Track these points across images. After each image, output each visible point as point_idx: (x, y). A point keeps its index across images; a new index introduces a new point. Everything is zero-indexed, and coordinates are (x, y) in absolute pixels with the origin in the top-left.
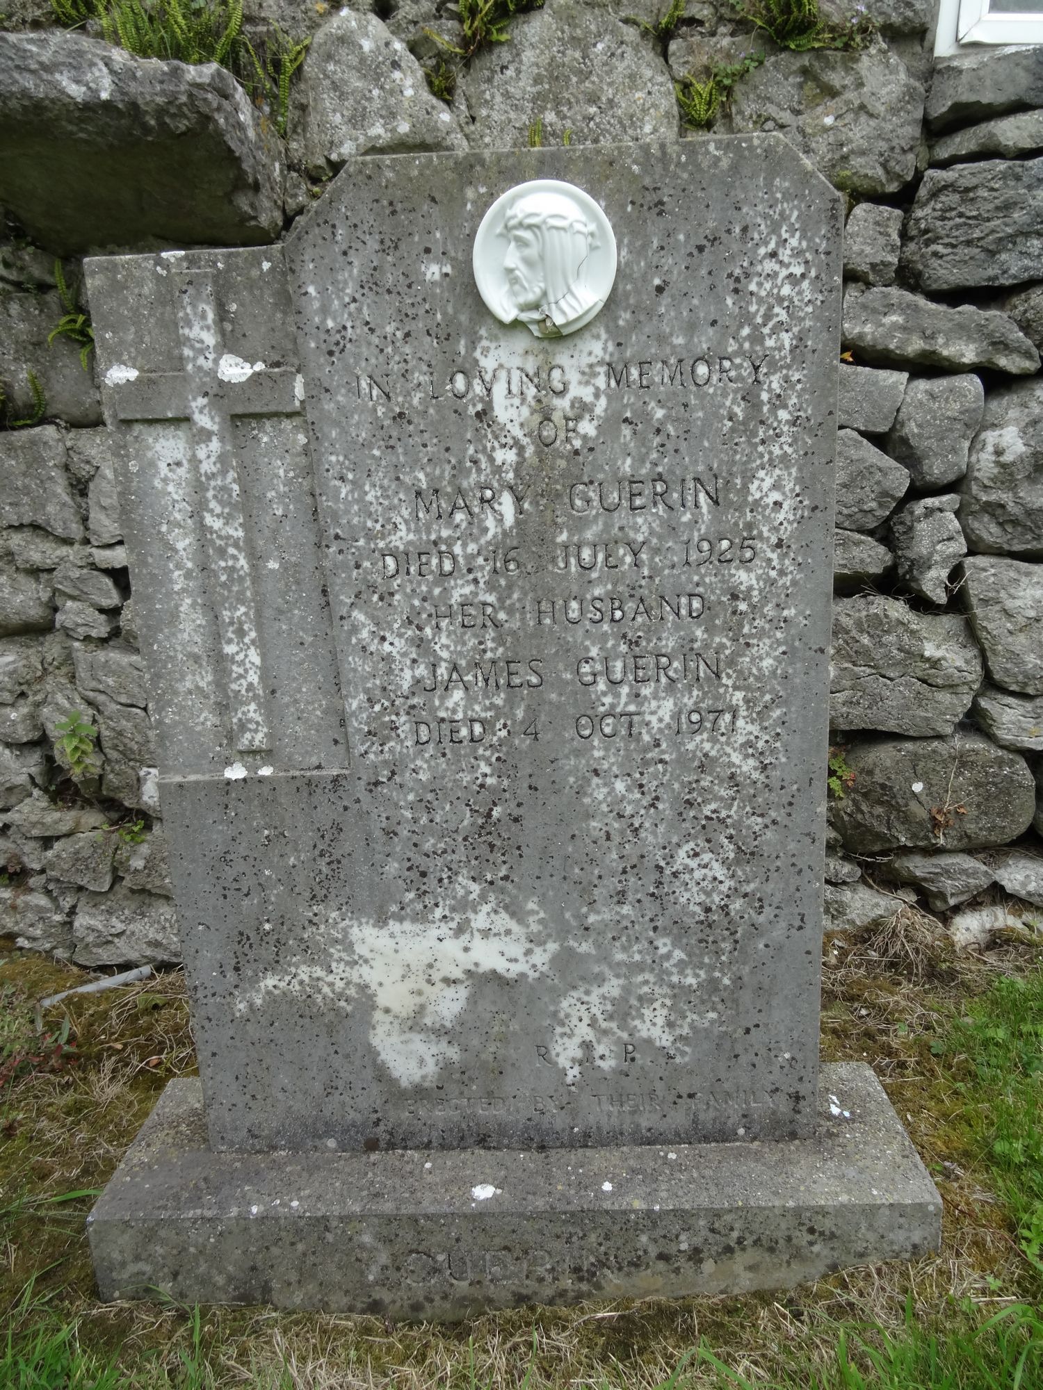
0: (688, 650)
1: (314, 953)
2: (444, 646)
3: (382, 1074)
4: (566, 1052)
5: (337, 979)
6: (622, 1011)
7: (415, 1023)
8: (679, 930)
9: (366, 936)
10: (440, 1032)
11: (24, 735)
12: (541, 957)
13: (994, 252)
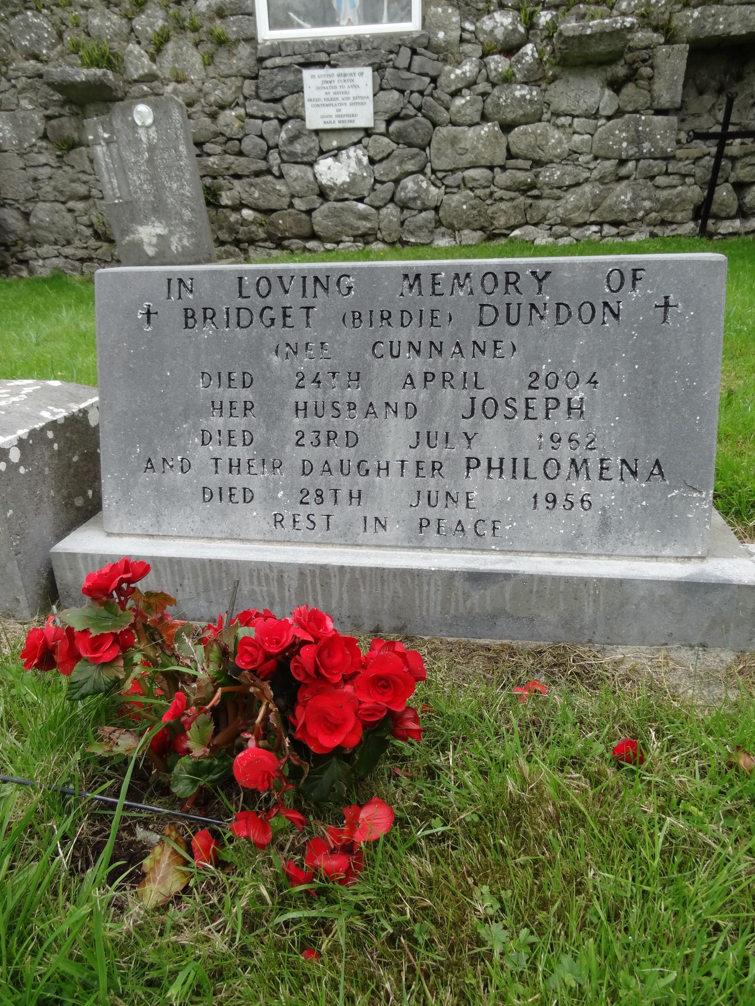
0: (177, 176)
1: (133, 233)
2: (142, 177)
3: (147, 255)
4: (173, 248)
5: (137, 237)
6: (180, 240)
7: (150, 244)
8: (185, 224)
9: (140, 229)
10: (154, 246)
12: (166, 231)
13: (272, 91)
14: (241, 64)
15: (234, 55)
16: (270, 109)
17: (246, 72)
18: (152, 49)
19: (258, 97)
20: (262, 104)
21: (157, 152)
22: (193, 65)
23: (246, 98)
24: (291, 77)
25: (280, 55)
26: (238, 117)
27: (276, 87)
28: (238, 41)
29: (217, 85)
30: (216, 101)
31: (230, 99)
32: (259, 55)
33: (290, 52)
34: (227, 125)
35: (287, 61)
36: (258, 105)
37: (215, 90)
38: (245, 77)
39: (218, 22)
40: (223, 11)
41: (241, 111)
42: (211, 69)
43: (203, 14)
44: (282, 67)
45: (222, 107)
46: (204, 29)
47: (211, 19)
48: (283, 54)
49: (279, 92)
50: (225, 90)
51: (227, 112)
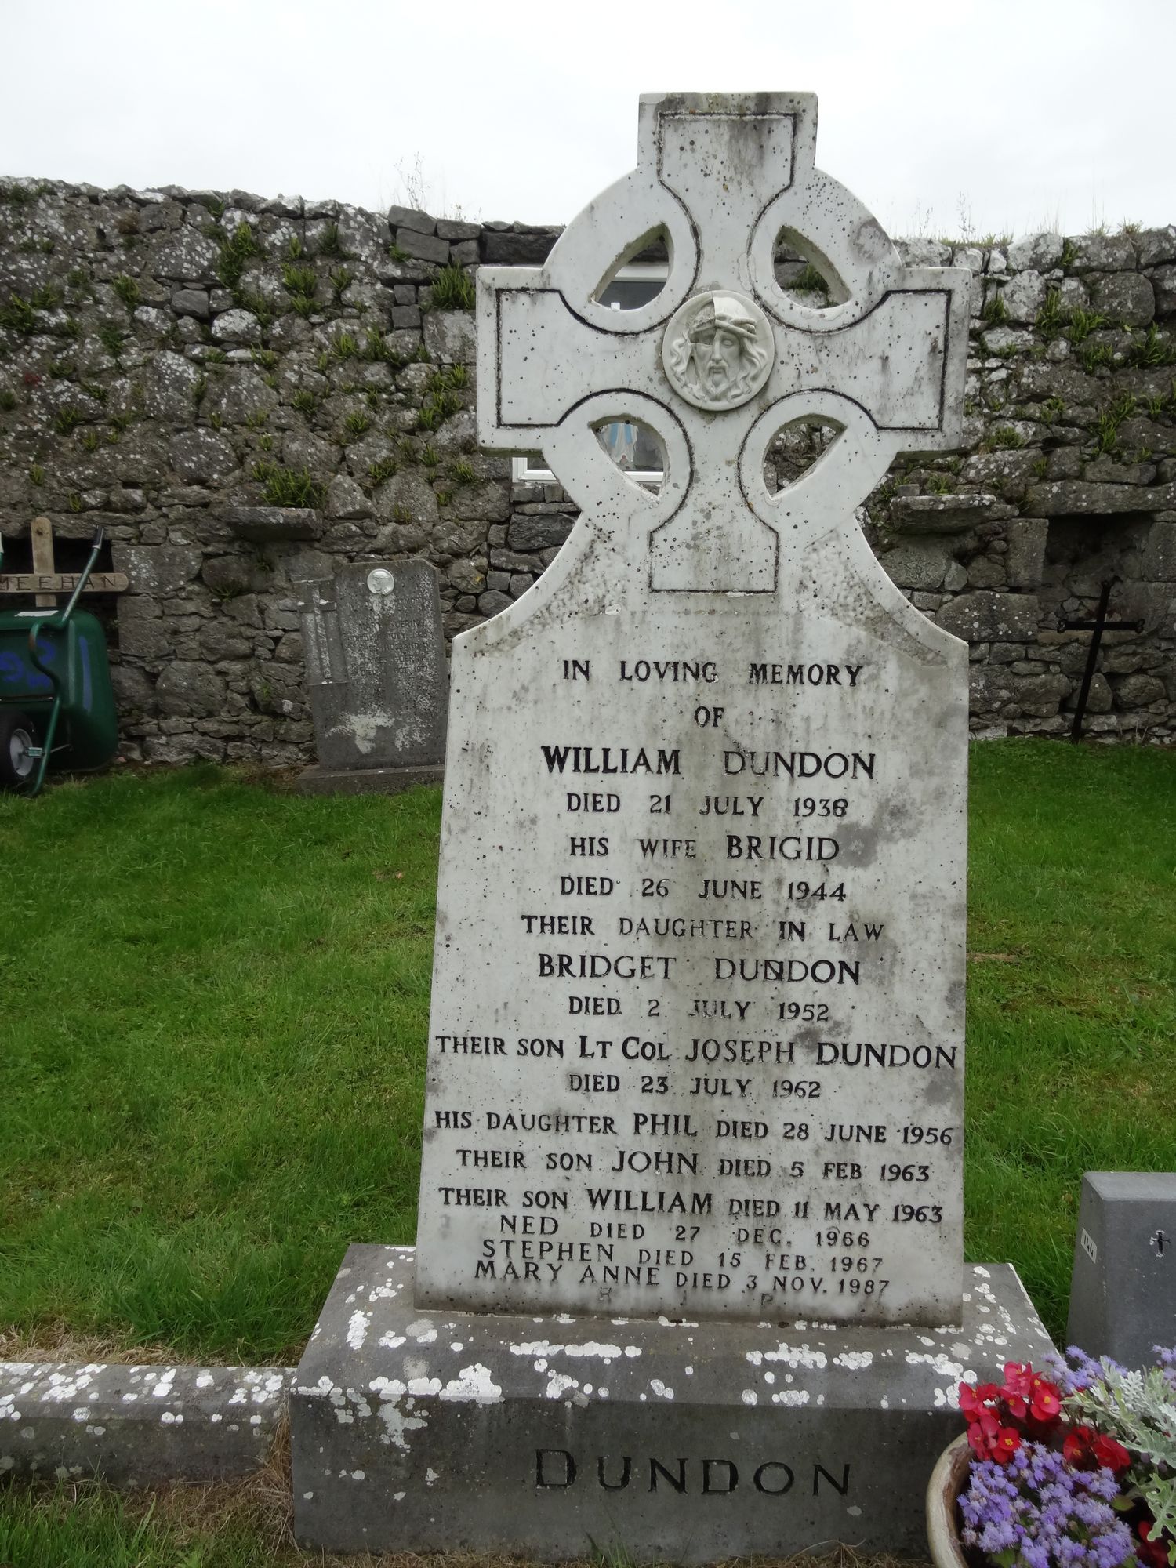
0: (416, 654)
1: (343, 723)
2: (366, 655)
3: (358, 751)
4: (398, 744)
5: (348, 728)
6: (410, 734)
7: (365, 738)
8: (420, 714)
9: (354, 718)
10: (370, 740)
11: (245, 690)
12: (391, 722)
13: (529, 541)
14: (489, 507)
15: (480, 495)
16: (523, 562)
17: (494, 516)
18: (368, 484)
19: (507, 545)
20: (513, 554)
21: (393, 625)
22: (424, 504)
23: (490, 546)
24: (557, 527)
25: (544, 501)
26: (478, 568)
27: (534, 537)
28: (488, 480)
29: (454, 529)
30: (450, 548)
31: (470, 547)
32: (514, 498)
33: (557, 498)
34: (463, 577)
35: (553, 508)
36: (508, 556)
37: (450, 535)
38: (492, 522)
39: (463, 458)
40: (472, 446)
41: (484, 561)
42: (447, 512)
43: (444, 447)
44: (545, 516)
45: (457, 555)
46: (444, 464)
47: (454, 454)
48: (548, 500)
49: (537, 543)
50: (465, 536)
51: (465, 561)
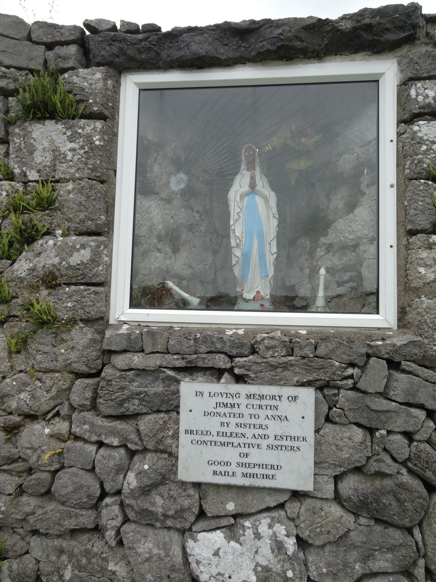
13: (121, 404)
14: (73, 356)
16: (113, 433)
17: (81, 367)
19: (94, 407)
20: (100, 420)
23: (73, 408)
24: (158, 388)
25: (143, 351)
26: (56, 437)
27: (128, 399)
28: (73, 322)
29: (26, 384)
30: (18, 409)
31: (45, 408)
32: (105, 347)
33: (159, 348)
34: (34, 449)
35: (154, 361)
36: (92, 424)
37: (20, 391)
39: (44, 292)
40: (55, 278)
41: (62, 426)
42: (20, 361)
43: (22, 280)
44: (142, 372)
45: (32, 417)
46: (19, 301)
47: (34, 288)
48: (148, 350)
49: (133, 406)
50: (39, 393)
51: (37, 426)
